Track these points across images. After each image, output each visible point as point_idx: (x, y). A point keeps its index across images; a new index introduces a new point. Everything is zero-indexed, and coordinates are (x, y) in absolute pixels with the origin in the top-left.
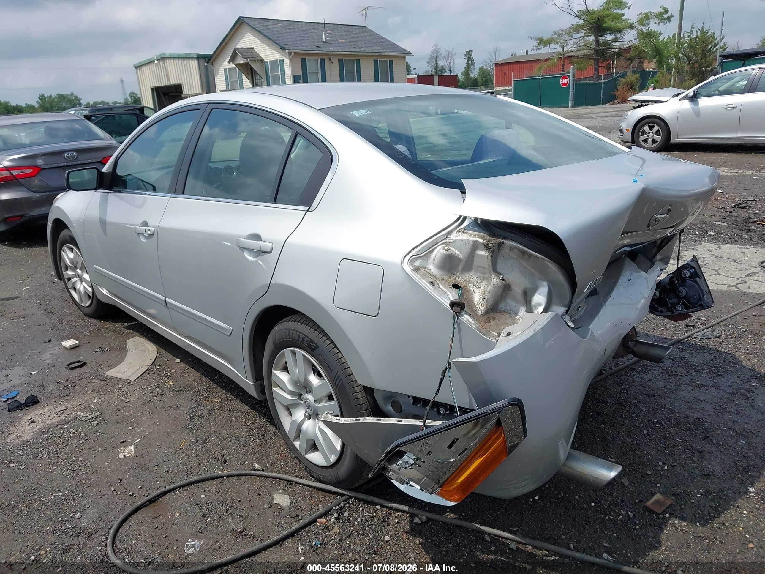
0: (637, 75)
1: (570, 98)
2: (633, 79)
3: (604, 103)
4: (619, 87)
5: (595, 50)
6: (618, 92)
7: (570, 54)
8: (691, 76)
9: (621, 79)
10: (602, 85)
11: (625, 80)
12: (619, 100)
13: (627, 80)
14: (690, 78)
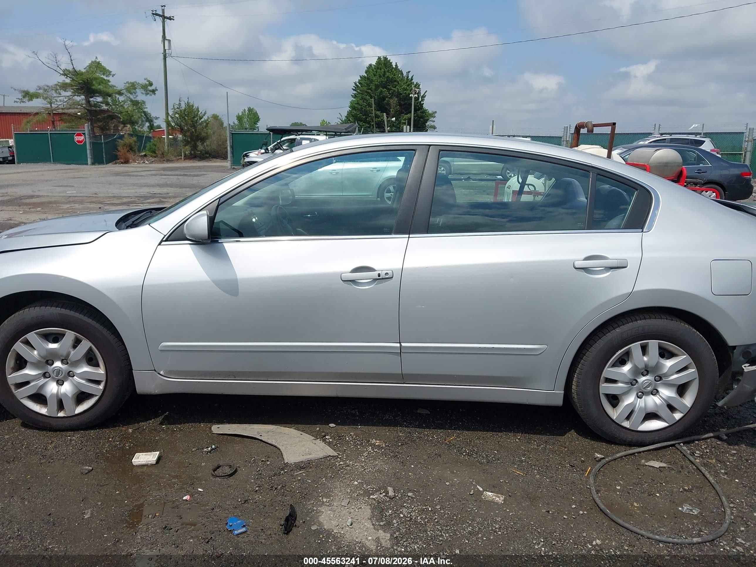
0: (135, 138)
1: (89, 155)
2: (131, 142)
3: (107, 164)
4: (119, 148)
5: (88, 110)
6: (119, 153)
7: (60, 111)
8: (185, 143)
9: (120, 141)
10: (103, 145)
11: (124, 142)
12: (122, 160)
13: (126, 142)
14: (185, 144)
